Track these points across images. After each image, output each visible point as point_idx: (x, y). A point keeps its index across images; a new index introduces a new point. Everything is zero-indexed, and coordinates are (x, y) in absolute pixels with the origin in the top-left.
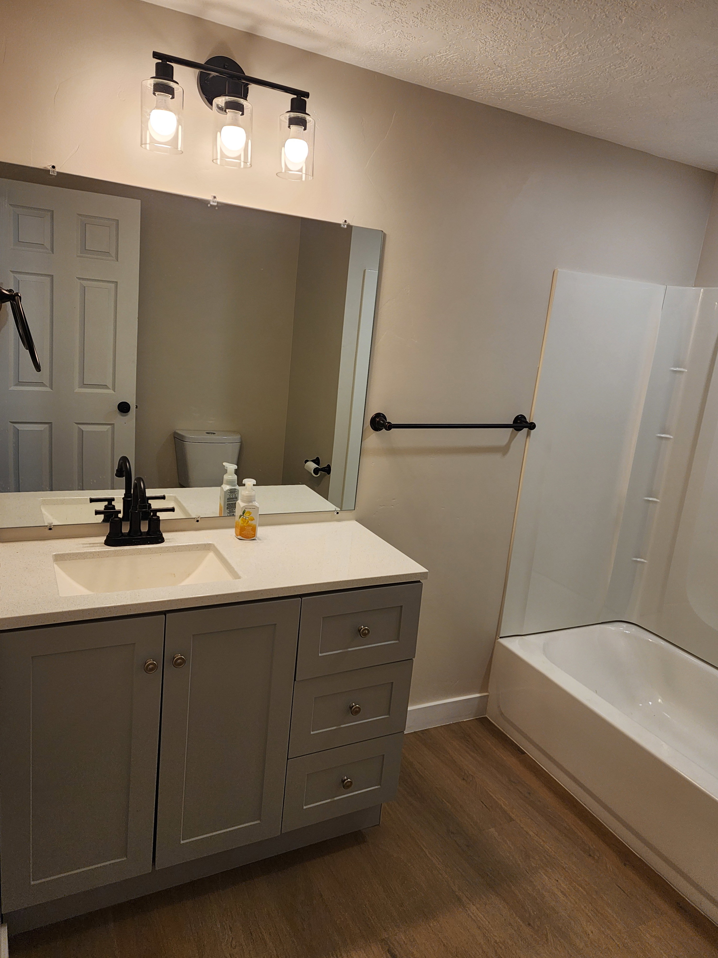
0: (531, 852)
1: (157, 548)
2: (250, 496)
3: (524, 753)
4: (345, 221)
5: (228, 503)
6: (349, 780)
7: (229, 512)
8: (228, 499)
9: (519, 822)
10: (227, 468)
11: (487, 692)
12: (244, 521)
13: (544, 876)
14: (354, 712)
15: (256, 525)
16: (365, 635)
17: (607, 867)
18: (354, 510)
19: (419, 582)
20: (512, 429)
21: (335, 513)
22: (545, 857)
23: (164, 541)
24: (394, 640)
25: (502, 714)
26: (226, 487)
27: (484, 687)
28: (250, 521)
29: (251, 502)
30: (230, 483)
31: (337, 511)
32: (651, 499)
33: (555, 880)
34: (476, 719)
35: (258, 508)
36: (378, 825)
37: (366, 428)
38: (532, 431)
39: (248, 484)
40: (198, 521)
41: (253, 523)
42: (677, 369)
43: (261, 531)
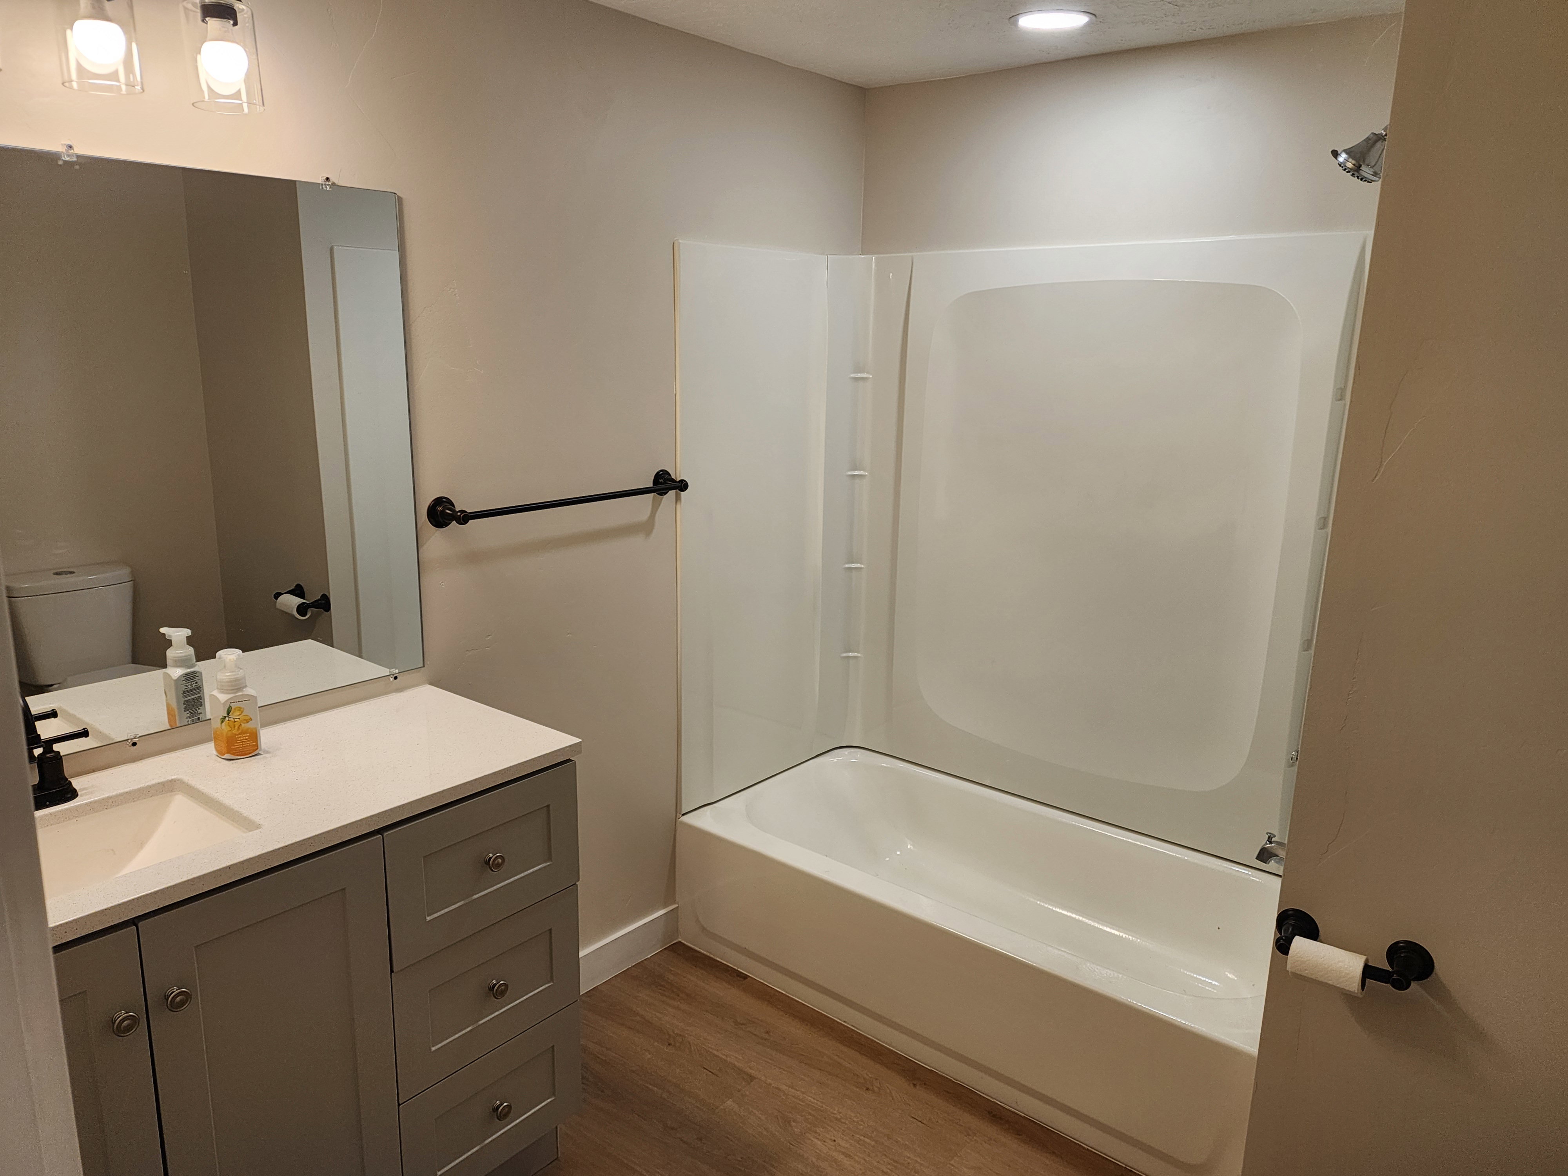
0: (790, 1115)
1: (67, 809)
2: (237, 680)
3: (746, 977)
4: (328, 179)
5: (186, 699)
6: (505, 1104)
7: (188, 715)
8: (183, 693)
9: (763, 1078)
10: (170, 636)
11: (674, 903)
12: (232, 726)
13: (816, 1141)
14: (497, 993)
15: (256, 729)
16: (499, 866)
17: (892, 1097)
18: (424, 666)
19: (569, 760)
20: (652, 495)
21: (392, 679)
22: (810, 1114)
23: (77, 795)
24: (545, 862)
25: (704, 929)
26: (176, 672)
27: (669, 896)
28: (243, 725)
29: (239, 689)
30: (181, 662)
31: (393, 675)
32: (853, 566)
33: (831, 1139)
34: (665, 949)
35: (255, 698)
36: (556, 1159)
37: (421, 527)
38: (682, 493)
39: (230, 660)
40: (134, 744)
41: (250, 725)
42: (859, 375)
43: (267, 736)
